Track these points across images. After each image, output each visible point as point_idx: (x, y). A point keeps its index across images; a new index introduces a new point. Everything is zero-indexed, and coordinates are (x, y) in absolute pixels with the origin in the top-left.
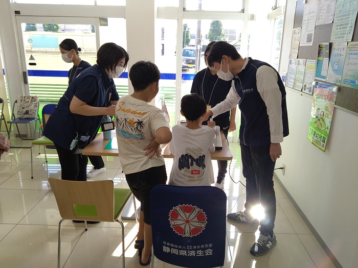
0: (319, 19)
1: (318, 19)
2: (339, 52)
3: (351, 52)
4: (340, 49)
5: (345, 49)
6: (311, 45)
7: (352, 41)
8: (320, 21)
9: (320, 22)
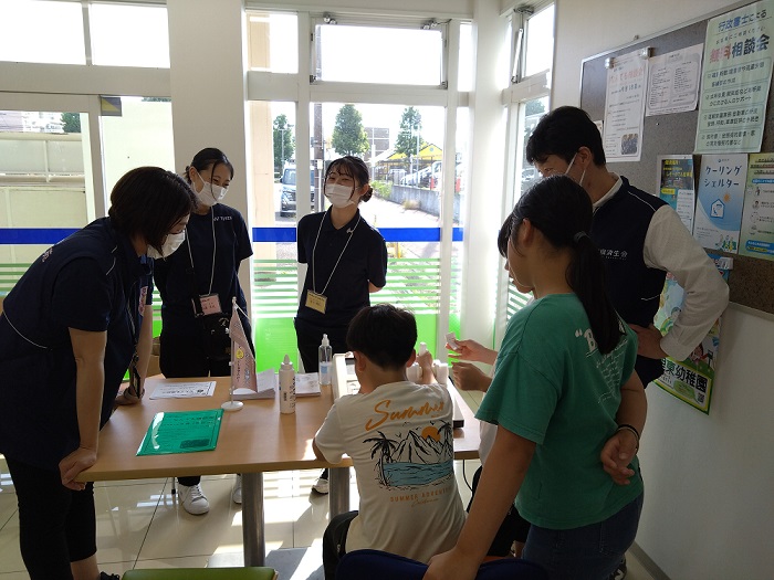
0: (653, 102)
1: (651, 100)
2: (725, 177)
3: (761, 177)
4: (726, 171)
5: (743, 171)
6: (638, 159)
7: (763, 150)
8: (658, 105)
9: (659, 109)
